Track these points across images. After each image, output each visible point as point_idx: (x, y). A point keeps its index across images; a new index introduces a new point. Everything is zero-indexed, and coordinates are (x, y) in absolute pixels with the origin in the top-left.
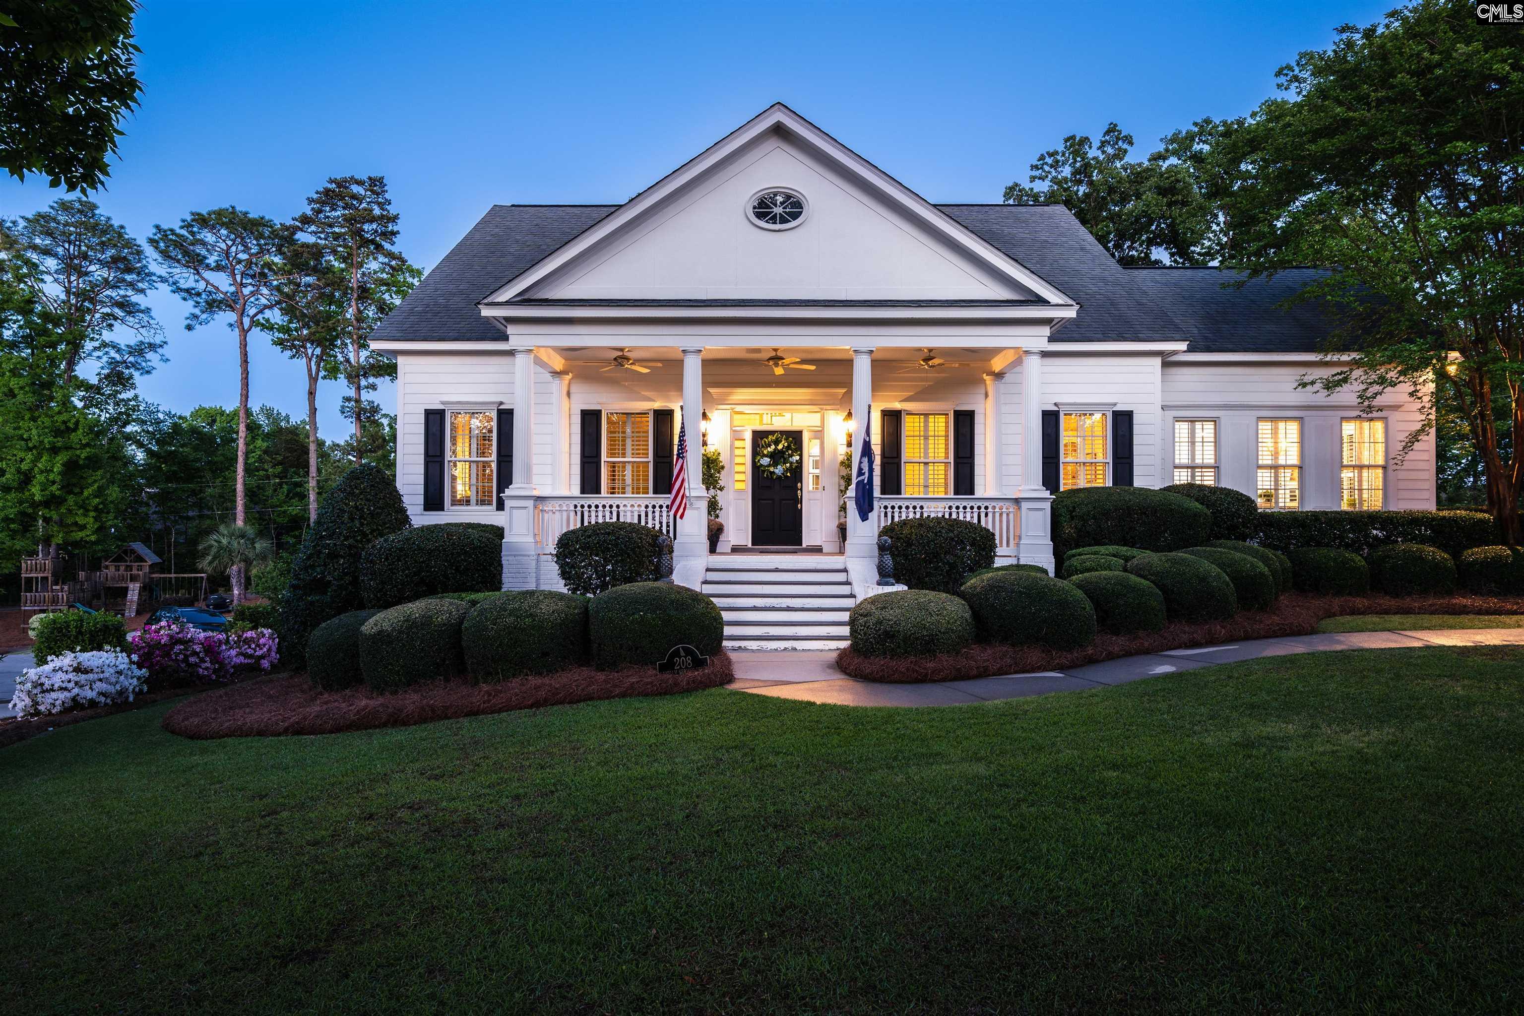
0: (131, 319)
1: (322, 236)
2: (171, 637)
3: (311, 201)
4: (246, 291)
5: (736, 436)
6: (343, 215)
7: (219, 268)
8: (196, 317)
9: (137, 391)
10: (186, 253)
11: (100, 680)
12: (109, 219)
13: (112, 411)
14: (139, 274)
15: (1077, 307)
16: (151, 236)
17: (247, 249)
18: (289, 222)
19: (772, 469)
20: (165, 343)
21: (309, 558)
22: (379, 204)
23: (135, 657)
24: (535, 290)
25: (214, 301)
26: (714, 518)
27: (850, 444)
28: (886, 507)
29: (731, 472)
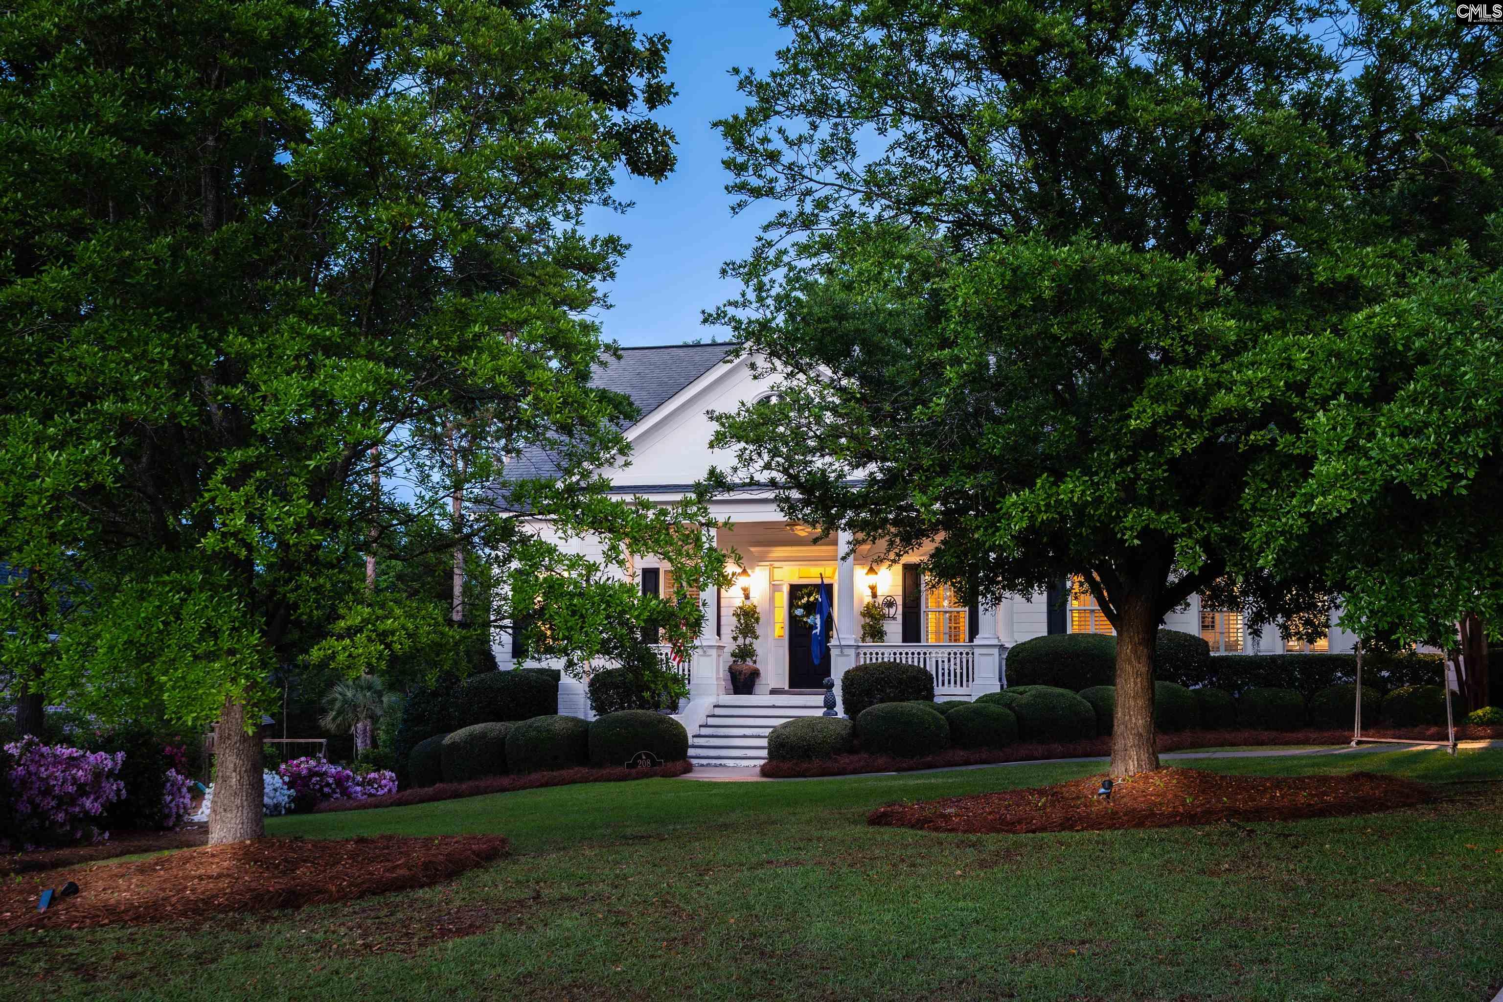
2: (309, 769)
5: (775, 588)
19: (805, 619)
21: (415, 697)
23: (286, 779)
26: (751, 664)
27: (874, 595)
28: (865, 654)
29: (772, 623)
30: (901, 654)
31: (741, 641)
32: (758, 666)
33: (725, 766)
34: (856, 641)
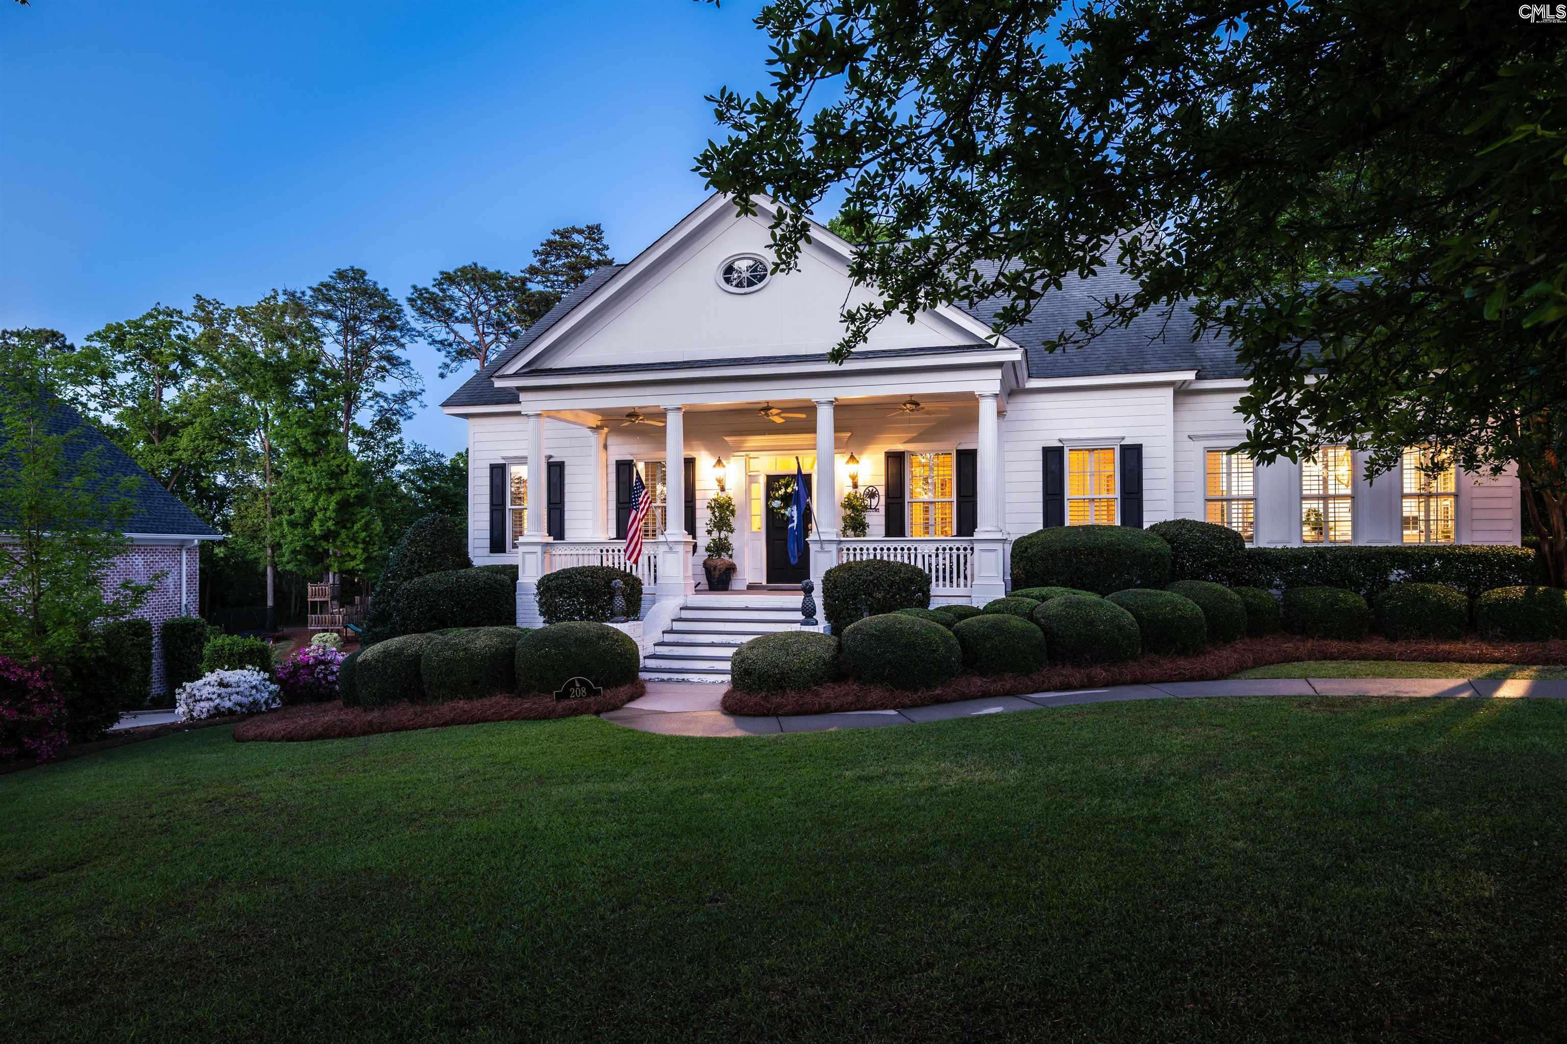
0: (395, 371)
1: (549, 284)
3: (536, 253)
4: (488, 340)
5: (751, 479)
6: (564, 264)
7: (465, 320)
8: (447, 366)
9: (402, 435)
10: (437, 309)
11: (237, 693)
12: (375, 283)
13: (383, 454)
14: (401, 330)
15: (1022, 350)
16: (410, 296)
17: (487, 301)
18: (518, 274)
19: (782, 512)
20: (423, 390)
22: (598, 250)
23: (271, 675)
24: (539, 363)
25: (462, 350)
26: (727, 558)
27: (855, 486)
28: (848, 549)
29: (748, 515)
30: (882, 549)
31: (715, 534)
32: (734, 560)
33: (688, 681)
34: (837, 535)
